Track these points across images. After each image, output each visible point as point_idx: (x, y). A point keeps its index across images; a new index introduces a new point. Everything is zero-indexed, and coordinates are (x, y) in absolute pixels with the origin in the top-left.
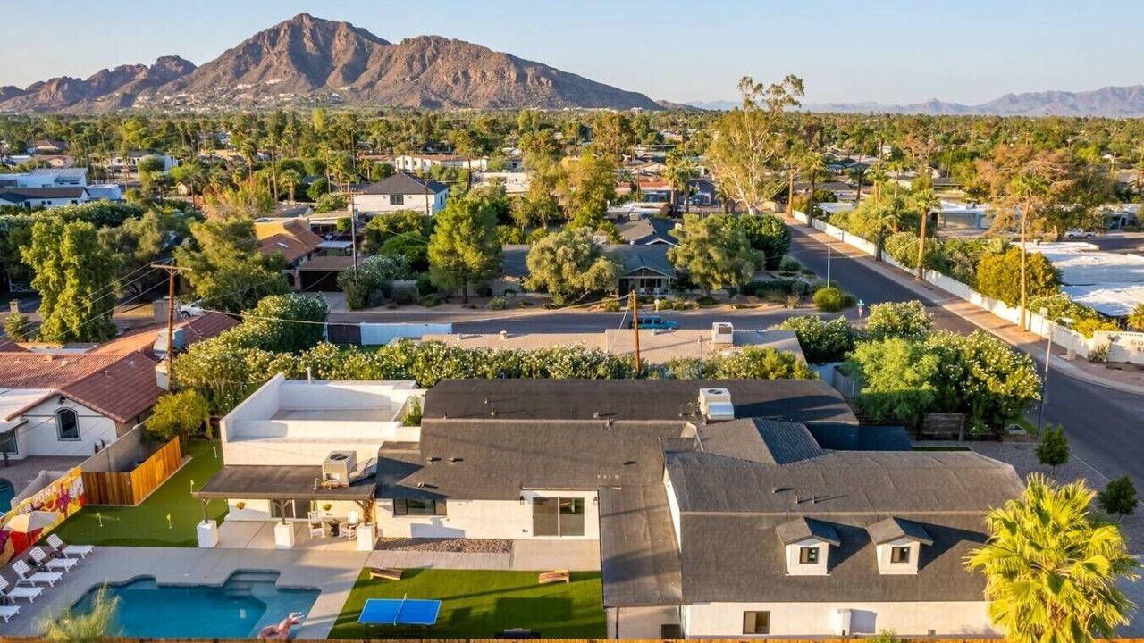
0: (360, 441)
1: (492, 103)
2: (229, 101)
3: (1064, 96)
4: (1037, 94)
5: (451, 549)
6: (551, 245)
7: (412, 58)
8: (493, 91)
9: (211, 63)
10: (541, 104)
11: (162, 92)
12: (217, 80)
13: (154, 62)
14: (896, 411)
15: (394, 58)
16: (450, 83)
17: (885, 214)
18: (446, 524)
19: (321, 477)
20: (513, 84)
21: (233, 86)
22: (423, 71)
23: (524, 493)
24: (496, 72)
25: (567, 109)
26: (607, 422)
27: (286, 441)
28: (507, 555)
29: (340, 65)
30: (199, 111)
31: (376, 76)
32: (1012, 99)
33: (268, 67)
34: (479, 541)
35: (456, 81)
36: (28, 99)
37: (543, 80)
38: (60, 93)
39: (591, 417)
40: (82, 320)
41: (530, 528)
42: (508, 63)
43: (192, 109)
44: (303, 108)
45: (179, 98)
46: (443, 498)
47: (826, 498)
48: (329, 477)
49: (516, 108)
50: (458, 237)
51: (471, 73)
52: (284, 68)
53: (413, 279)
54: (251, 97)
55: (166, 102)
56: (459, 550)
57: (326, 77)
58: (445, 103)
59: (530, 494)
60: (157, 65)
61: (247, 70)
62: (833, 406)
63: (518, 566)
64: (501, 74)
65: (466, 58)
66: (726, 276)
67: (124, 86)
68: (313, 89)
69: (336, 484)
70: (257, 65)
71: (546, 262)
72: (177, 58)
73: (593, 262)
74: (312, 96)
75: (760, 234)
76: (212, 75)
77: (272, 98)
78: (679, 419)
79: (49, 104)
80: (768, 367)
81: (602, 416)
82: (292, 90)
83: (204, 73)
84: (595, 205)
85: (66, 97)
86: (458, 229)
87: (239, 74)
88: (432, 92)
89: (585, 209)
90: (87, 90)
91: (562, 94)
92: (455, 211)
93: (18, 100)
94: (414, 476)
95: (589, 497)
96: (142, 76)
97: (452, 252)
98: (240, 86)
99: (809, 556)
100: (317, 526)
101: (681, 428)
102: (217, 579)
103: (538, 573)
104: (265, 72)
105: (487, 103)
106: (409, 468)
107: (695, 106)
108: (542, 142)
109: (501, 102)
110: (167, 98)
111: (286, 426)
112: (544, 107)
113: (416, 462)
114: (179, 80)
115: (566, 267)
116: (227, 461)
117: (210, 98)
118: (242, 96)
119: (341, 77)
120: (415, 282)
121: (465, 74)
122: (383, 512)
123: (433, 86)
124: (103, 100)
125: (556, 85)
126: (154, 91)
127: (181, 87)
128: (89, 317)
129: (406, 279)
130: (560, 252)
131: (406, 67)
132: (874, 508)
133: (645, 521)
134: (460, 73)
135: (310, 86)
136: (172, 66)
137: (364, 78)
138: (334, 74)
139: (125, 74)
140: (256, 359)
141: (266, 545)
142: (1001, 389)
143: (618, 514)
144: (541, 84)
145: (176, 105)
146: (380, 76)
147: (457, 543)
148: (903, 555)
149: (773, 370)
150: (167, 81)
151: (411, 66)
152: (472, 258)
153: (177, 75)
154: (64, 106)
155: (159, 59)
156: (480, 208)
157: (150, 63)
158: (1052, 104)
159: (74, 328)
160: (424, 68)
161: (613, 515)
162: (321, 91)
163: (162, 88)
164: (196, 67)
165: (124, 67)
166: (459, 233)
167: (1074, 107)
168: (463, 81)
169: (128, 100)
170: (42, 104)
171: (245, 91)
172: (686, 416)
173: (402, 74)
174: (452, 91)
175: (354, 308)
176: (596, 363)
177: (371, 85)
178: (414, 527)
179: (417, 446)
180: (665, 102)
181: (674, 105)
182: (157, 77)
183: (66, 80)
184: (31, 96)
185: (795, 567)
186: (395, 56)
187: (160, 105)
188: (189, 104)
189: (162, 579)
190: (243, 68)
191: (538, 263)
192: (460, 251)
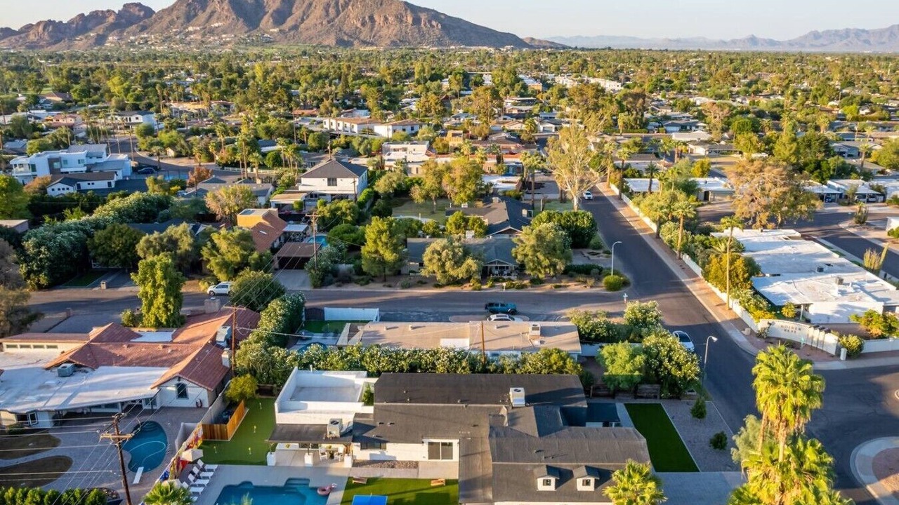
0: (343, 413)
1: (394, 43)
2: (182, 41)
3: (859, 33)
4: (836, 31)
5: (389, 466)
6: (439, 249)
7: (328, 5)
8: (394, 32)
9: (166, 10)
10: (433, 43)
11: (128, 33)
12: (172, 23)
13: (121, 8)
14: (621, 386)
15: (314, 5)
16: (359, 25)
17: (662, 208)
18: (387, 454)
19: (326, 432)
20: (410, 26)
21: (185, 29)
22: (338, 15)
23: (424, 440)
24: (396, 17)
25: (452, 47)
26: (464, 405)
27: (306, 412)
28: (415, 470)
29: (271, 11)
30: (159, 49)
31: (299, 20)
32: (816, 35)
33: (213, 13)
34: (402, 462)
35: (363, 24)
36: (21, 38)
37: (434, 23)
38: (46, 34)
39: (456, 402)
40: (168, 316)
41: (427, 457)
42: (406, 9)
43: (153, 47)
44: (242, 46)
45: (142, 39)
46: (385, 442)
47: (557, 456)
48: (330, 433)
49: (412, 47)
50: (380, 244)
51: (376, 17)
52: (226, 13)
53: (350, 263)
54: (200, 37)
55: (132, 42)
56: (393, 467)
57: (260, 20)
58: (356, 42)
59: (427, 441)
60: (123, 10)
61: (196, 15)
62: (577, 396)
63: (421, 476)
64: (400, 19)
65: (371, 6)
66: (547, 270)
67: (97, 28)
68: (250, 30)
69: (333, 436)
70: (204, 11)
71: (435, 261)
72: (139, 5)
73: (465, 260)
74: (248, 37)
75: (576, 225)
76: (167, 19)
77: (216, 38)
78: (500, 403)
79: (37, 42)
80: (553, 362)
81: (462, 402)
82: (232, 31)
83: (162, 18)
84: (468, 192)
85: (51, 37)
86: (380, 238)
87: (189, 18)
88: (345, 33)
89: (462, 195)
90: (68, 30)
91: (448, 34)
92: (378, 226)
93: (13, 39)
94: (371, 432)
95: (455, 442)
96: (111, 19)
97: (377, 252)
98: (191, 29)
99: (547, 483)
100: (323, 454)
101: (500, 408)
102: (281, 483)
103: (430, 480)
104: (210, 16)
105: (388, 42)
106: (369, 428)
107: (556, 41)
108: (433, 104)
109: (400, 41)
110: (132, 38)
111: (306, 404)
112: (435, 46)
113: (371, 424)
114: (141, 23)
115: (448, 264)
116: (278, 422)
117: (167, 38)
118: (192, 36)
119: (271, 20)
120: (352, 265)
121: (371, 18)
122: (355, 448)
123: (345, 28)
124: (81, 40)
125: (444, 27)
126: (122, 32)
127: (143, 29)
128: (172, 315)
129: (346, 263)
130: (444, 254)
131: (324, 13)
132: (577, 461)
133: (480, 458)
134: (367, 18)
135: (246, 29)
136: (135, 11)
137: (290, 22)
138: (266, 18)
139: (97, 17)
140: (279, 354)
141: (299, 464)
142: (678, 373)
143: (468, 455)
144: (432, 26)
145: (139, 44)
146: (303, 20)
147: (392, 463)
148: (587, 483)
149: (555, 363)
150: (132, 24)
151: (327, 12)
152: (389, 256)
153: (139, 19)
154: (49, 44)
155: (124, 6)
156: (394, 224)
157: (117, 8)
158: (849, 39)
159: (163, 321)
160: (338, 13)
161: (466, 455)
162: (255, 33)
163: (128, 30)
164: (154, 12)
165: (97, 12)
166: (381, 241)
167: (867, 42)
168: (369, 24)
169: (101, 40)
170: (32, 42)
171: (195, 32)
172: (503, 402)
173: (320, 18)
174: (360, 32)
175: (315, 287)
176: (462, 359)
177: (295, 27)
178: (371, 455)
179: (372, 416)
180: (532, 39)
181: (540, 41)
182: (123, 21)
183: (50, 22)
184: (23, 35)
185: (541, 487)
186: (314, 3)
187: (127, 44)
188: (150, 43)
189: (255, 483)
190: (193, 13)
191: (430, 260)
192: (381, 252)
